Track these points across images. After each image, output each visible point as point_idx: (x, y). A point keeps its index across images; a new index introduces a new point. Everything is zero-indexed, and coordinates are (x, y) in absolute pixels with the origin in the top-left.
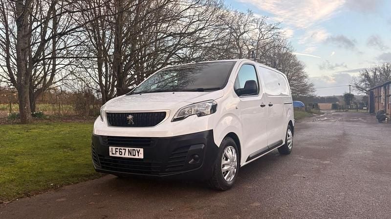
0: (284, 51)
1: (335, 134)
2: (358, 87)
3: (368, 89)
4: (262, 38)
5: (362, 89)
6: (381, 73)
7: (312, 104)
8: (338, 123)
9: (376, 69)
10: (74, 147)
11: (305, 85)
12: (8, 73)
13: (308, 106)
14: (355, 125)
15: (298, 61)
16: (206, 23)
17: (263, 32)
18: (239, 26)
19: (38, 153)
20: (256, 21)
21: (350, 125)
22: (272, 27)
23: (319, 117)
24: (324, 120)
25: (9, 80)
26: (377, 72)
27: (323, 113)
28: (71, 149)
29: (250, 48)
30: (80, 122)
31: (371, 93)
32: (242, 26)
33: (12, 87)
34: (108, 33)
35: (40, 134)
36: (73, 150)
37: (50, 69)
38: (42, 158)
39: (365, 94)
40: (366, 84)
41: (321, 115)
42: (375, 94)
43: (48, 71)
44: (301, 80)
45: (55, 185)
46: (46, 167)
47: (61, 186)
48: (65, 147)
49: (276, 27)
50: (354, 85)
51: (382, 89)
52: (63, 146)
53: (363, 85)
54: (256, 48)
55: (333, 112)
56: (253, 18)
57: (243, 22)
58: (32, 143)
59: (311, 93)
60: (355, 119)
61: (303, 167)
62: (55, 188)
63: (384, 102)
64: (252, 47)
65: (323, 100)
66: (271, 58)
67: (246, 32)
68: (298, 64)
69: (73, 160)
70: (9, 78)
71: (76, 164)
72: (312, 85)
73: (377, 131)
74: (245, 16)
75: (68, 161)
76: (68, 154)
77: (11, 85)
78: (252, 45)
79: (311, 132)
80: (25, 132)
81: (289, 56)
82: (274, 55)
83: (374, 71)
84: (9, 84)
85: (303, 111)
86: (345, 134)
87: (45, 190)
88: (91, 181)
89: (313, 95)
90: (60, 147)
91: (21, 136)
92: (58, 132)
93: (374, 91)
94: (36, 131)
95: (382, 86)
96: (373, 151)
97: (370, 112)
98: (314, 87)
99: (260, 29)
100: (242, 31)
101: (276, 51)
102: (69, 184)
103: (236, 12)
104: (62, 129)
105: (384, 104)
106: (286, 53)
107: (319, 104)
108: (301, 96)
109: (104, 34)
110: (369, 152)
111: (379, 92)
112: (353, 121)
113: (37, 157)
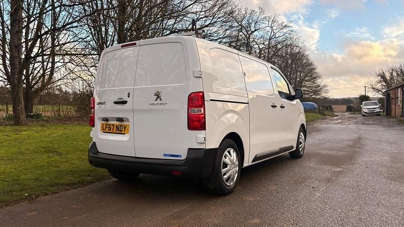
0: (296, 50)
1: (349, 138)
2: (373, 88)
3: (384, 91)
4: (274, 37)
5: (378, 91)
6: (398, 74)
7: (325, 106)
8: (352, 126)
9: (393, 70)
10: (61, 151)
11: (319, 86)
12: (4, 71)
13: (321, 108)
14: (371, 129)
15: (311, 60)
16: (213, 18)
17: (274, 31)
18: (250, 24)
19: (19, 157)
20: (268, 18)
21: (365, 128)
22: (284, 25)
23: (333, 120)
24: (338, 123)
25: (5, 79)
26: (394, 73)
27: (337, 116)
28: (57, 154)
29: (261, 47)
30: (79, 124)
31: (387, 94)
32: (253, 24)
33: (8, 86)
34: (111, 30)
35: (29, 136)
36: (60, 155)
37: (48, 68)
38: (23, 163)
39: (381, 96)
40: (382, 85)
41: (335, 118)
42: (392, 96)
43: (46, 69)
44: (314, 81)
45: (30, 196)
46: (24, 175)
47: (37, 196)
48: (51, 152)
49: (289, 25)
50: (370, 86)
51: (399, 90)
52: (49, 151)
53: (379, 86)
54: (267, 47)
55: (347, 114)
56: (264, 16)
57: (253, 19)
58: (15, 147)
59: (324, 95)
60: (371, 122)
61: (313, 176)
62: (30, 199)
63: (401, 104)
64: (263, 46)
65: (337, 102)
66: (283, 57)
67: (257, 30)
68: (311, 64)
69: (57, 167)
70: (6, 77)
71: (59, 171)
72: (325, 86)
73: (394, 134)
74: (256, 13)
75: (51, 167)
76: (53, 159)
77: (8, 84)
78: (263, 44)
79: (324, 136)
80: (14, 134)
81: (302, 56)
82: (287, 54)
83: (391, 72)
84: (6, 83)
85: (317, 113)
86: (360, 138)
87: (17, 201)
88: (74, 190)
89: (327, 97)
90: (45, 151)
91: (8, 138)
92: (50, 134)
93: (391, 92)
94: (27, 133)
95: (399, 87)
96: (391, 157)
97: (387, 115)
98: (328, 88)
99: (272, 27)
100: (253, 29)
101: (289, 51)
102: (46, 194)
103: (246, 9)
104: (54, 131)
105: (401, 106)
106: (299, 52)
107: (333, 106)
108: (314, 98)
109: (107, 31)
110: (386, 158)
111: (396, 94)
112: (369, 124)
113: (17, 163)
